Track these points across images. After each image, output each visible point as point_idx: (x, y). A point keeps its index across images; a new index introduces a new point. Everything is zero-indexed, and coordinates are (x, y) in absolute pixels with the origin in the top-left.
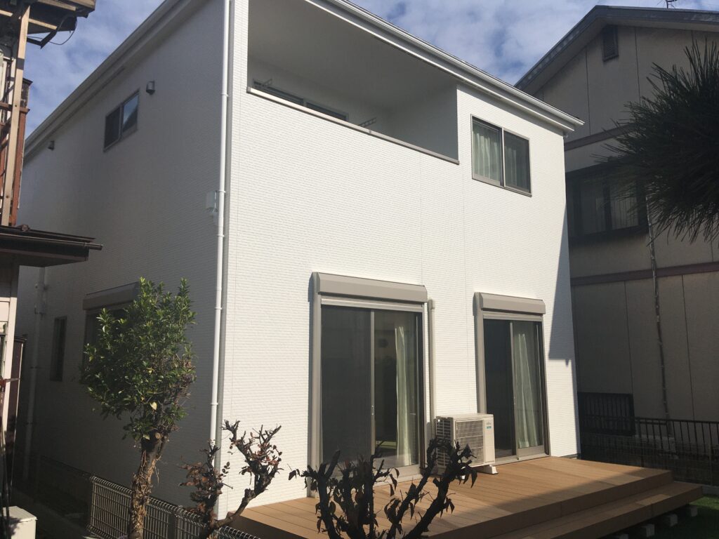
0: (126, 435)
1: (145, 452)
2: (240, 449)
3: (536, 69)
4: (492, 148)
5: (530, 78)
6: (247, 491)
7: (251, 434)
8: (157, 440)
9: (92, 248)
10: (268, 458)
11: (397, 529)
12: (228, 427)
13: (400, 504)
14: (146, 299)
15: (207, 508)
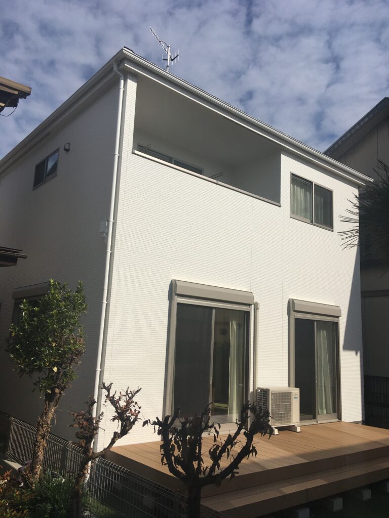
0: (34, 389)
1: (47, 402)
2: (112, 403)
3: (341, 141)
4: (305, 196)
5: (336, 146)
6: (115, 433)
7: (120, 392)
8: (56, 393)
9: (20, 257)
10: (131, 410)
11: (216, 466)
12: (105, 387)
13: (220, 448)
14: (53, 294)
15: (86, 443)
